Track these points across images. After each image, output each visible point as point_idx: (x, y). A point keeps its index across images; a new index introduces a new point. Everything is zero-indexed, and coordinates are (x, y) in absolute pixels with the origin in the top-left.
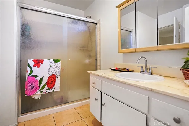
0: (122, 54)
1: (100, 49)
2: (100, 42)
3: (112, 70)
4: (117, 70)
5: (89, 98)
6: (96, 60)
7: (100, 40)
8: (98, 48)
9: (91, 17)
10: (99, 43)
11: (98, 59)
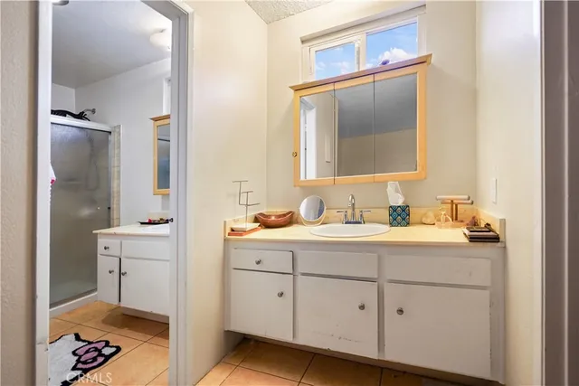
0: (160, 196)
1: (119, 185)
2: (119, 172)
3: (142, 223)
4: (151, 223)
5: (95, 290)
6: (109, 208)
7: (119, 166)
8: (114, 184)
9: (96, 111)
10: (116, 174)
11: (114, 206)
